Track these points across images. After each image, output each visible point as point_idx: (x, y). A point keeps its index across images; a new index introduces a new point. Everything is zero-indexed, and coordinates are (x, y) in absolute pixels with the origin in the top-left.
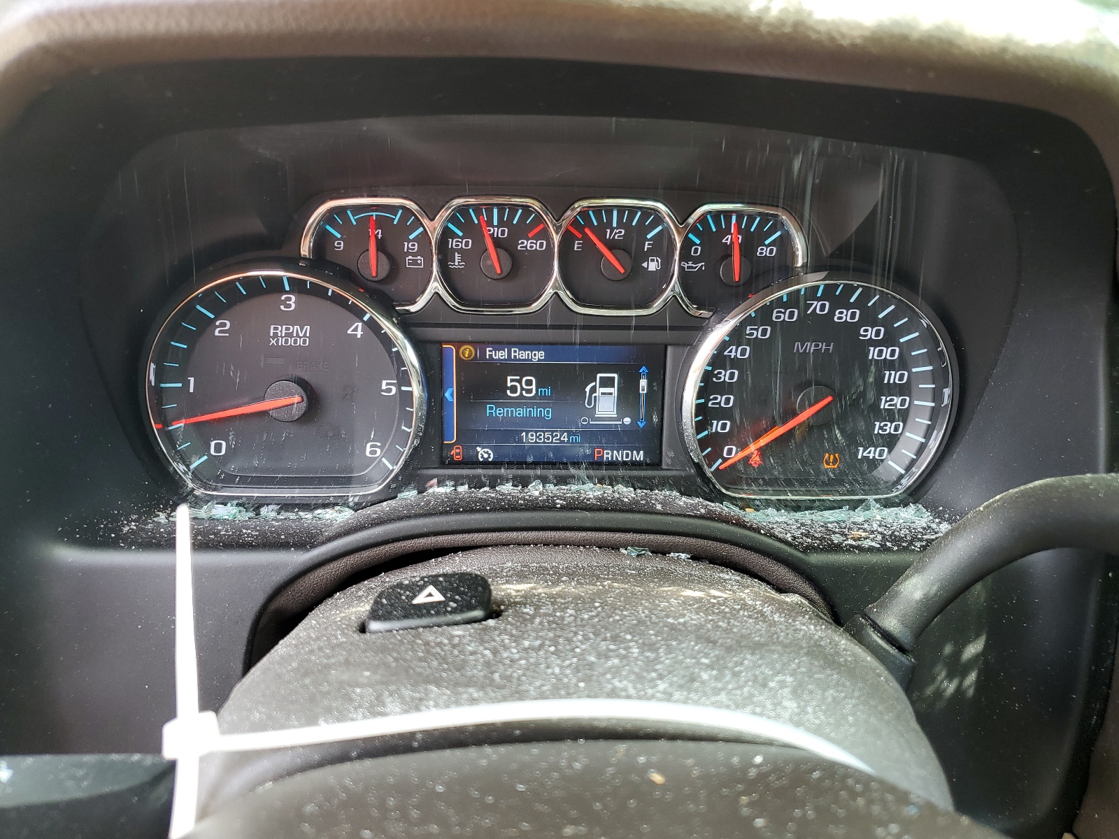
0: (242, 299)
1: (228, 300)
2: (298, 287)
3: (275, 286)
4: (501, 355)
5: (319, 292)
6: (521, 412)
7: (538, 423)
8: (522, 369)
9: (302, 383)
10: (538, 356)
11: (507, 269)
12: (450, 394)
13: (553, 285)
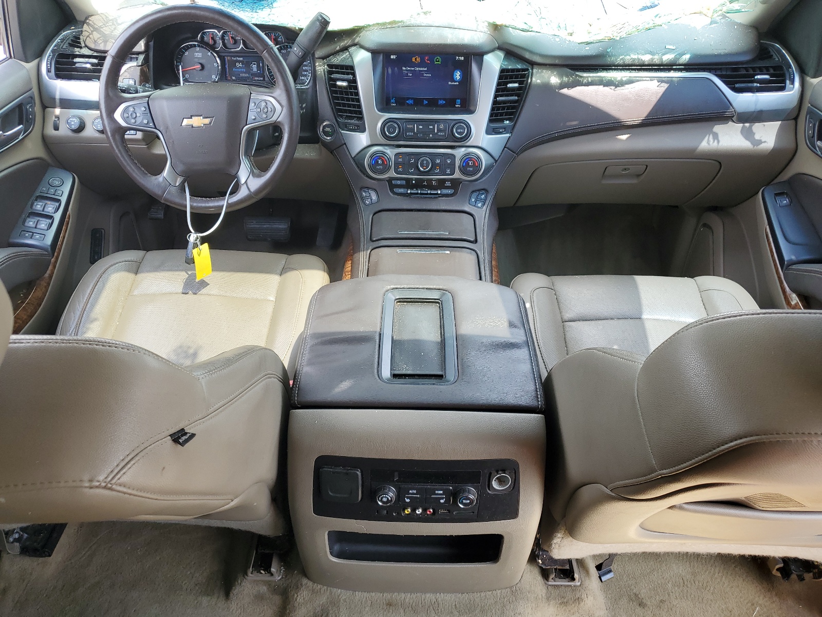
0: (190, 48)
1: (187, 48)
2: (199, 46)
3: (195, 46)
4: (235, 59)
5: (202, 47)
6: (240, 70)
7: (243, 72)
8: (239, 62)
9: (201, 64)
10: (241, 59)
11: (233, 42)
12: (227, 66)
13: (242, 46)
